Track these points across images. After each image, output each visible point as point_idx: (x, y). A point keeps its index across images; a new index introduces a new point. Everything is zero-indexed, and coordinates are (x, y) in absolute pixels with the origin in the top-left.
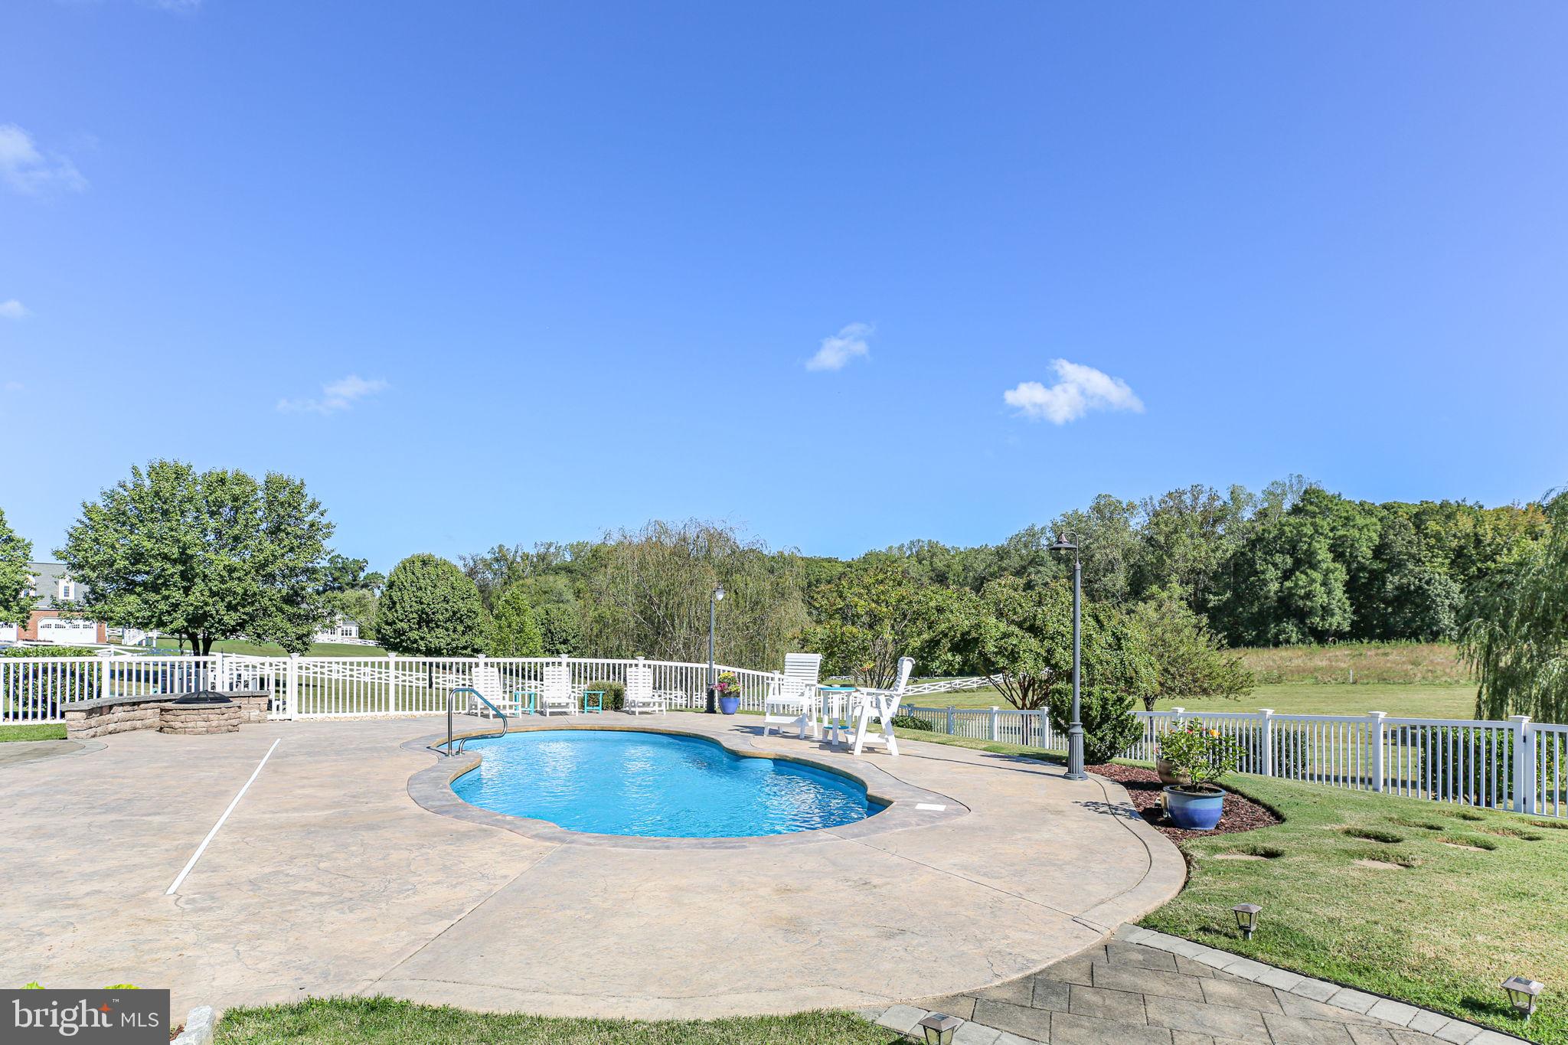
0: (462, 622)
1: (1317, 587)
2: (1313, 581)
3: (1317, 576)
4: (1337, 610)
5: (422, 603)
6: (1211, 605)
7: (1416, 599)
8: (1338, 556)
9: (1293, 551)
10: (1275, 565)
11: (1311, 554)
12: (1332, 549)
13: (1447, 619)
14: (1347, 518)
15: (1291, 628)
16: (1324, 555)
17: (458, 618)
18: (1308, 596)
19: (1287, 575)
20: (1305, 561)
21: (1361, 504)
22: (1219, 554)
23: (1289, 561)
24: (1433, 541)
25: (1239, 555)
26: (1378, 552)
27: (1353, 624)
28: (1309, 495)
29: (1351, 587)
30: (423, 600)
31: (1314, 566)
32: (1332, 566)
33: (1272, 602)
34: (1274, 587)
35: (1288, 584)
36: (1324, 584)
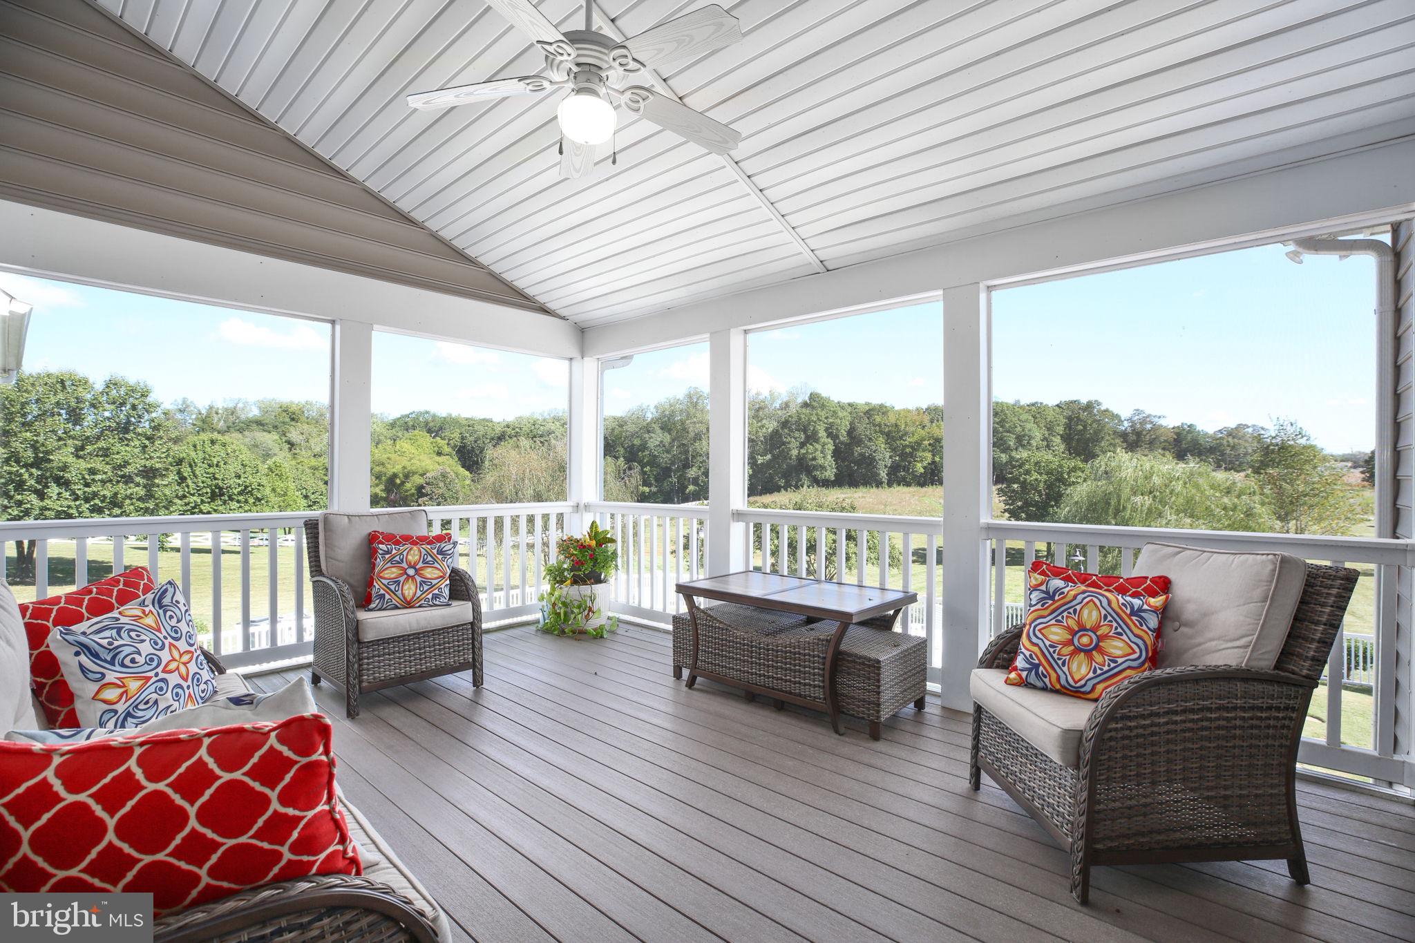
0: (252, 495)
1: (818, 454)
2: (816, 450)
3: (819, 447)
4: (828, 468)
5: (216, 479)
6: (759, 462)
7: (869, 462)
8: (830, 435)
9: (805, 431)
10: (795, 438)
11: (815, 433)
12: (826, 430)
13: (883, 474)
14: (834, 412)
15: (805, 479)
16: (822, 434)
17: (249, 491)
18: (814, 459)
19: (802, 445)
20: (811, 438)
21: (839, 403)
22: (764, 430)
23: (803, 436)
24: (877, 428)
25: (775, 433)
26: (850, 433)
27: (836, 475)
28: (813, 396)
29: (837, 454)
30: (217, 476)
31: (817, 441)
32: (826, 440)
33: (794, 462)
34: (794, 452)
35: (803, 451)
36: (822, 452)
